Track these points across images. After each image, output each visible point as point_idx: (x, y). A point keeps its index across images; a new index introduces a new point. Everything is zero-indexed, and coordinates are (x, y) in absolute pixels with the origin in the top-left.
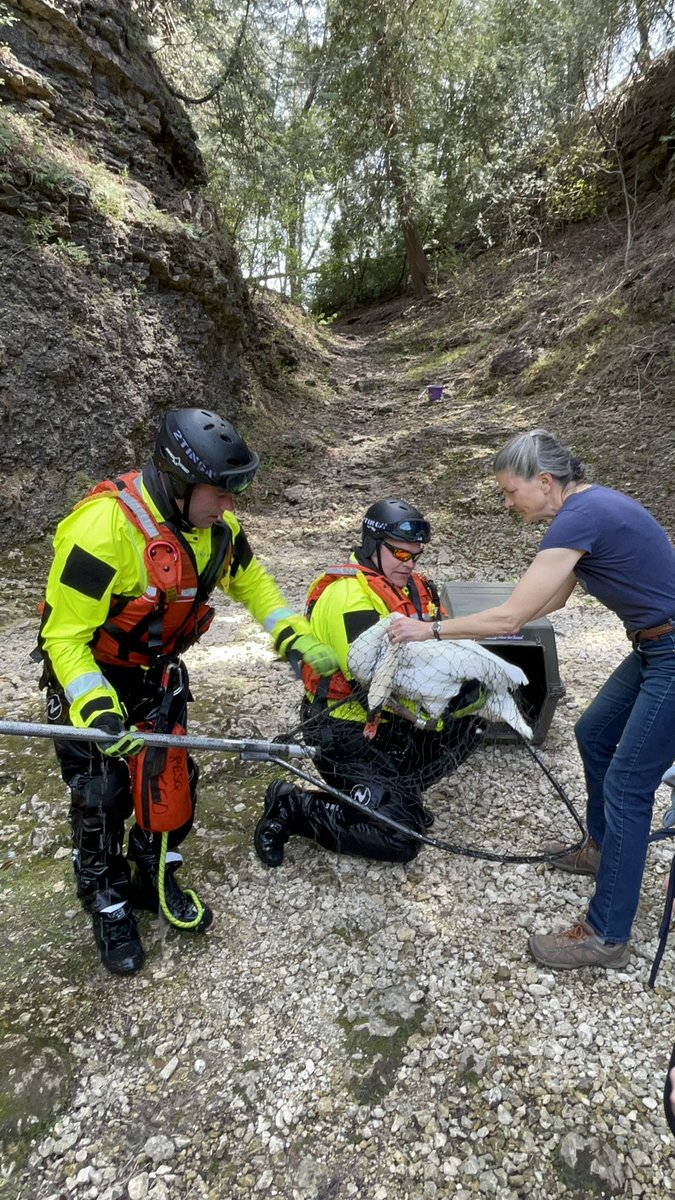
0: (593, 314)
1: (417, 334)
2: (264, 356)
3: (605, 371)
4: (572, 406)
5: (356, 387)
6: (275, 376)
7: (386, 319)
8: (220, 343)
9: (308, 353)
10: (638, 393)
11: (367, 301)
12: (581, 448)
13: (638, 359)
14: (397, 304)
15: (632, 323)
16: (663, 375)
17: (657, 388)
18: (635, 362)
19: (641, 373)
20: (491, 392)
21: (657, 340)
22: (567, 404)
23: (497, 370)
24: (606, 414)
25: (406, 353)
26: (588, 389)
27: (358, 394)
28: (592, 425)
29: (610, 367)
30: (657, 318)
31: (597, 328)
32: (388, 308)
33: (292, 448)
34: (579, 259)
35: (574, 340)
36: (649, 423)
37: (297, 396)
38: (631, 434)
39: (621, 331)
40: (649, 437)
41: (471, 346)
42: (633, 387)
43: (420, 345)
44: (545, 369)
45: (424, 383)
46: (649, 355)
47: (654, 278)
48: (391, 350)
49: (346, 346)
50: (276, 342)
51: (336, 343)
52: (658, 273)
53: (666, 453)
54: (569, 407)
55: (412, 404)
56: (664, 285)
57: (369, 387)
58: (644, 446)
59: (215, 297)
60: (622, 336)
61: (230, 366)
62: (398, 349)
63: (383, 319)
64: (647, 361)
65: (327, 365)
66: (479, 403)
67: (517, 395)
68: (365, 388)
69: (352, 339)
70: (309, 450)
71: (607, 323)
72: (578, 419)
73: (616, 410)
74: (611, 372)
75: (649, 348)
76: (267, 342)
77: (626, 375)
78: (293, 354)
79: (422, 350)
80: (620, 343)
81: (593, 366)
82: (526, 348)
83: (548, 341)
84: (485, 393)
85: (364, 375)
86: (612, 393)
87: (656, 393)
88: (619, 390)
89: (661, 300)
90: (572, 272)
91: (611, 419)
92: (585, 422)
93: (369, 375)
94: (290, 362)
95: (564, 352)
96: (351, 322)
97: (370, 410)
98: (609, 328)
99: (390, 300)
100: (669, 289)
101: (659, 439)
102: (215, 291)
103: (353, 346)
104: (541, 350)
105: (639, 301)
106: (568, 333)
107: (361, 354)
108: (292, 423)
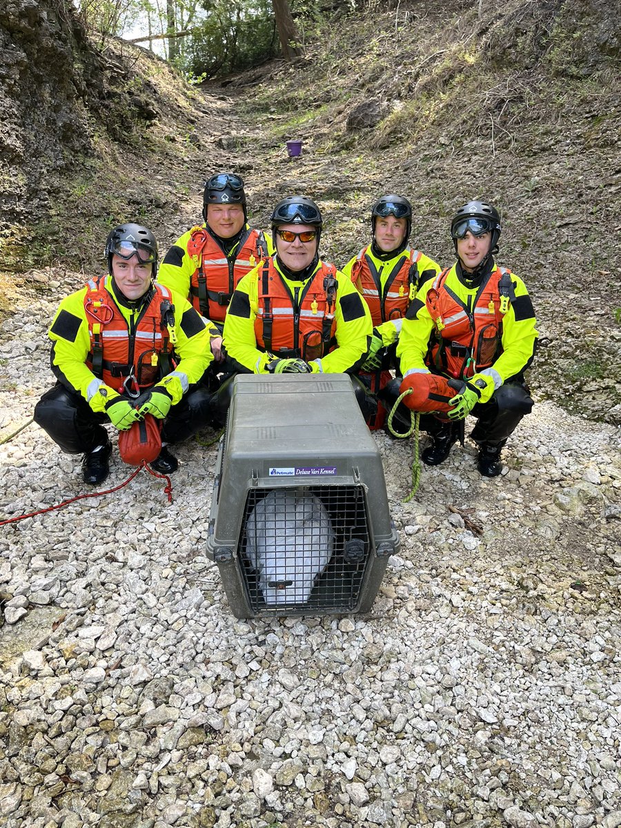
0: (448, 63)
1: (283, 94)
2: (112, 105)
3: (459, 120)
4: (426, 158)
5: (219, 144)
6: (128, 129)
7: (256, 80)
8: (39, 81)
9: (172, 109)
10: (492, 143)
11: (240, 64)
12: (434, 201)
13: (492, 107)
14: (268, 67)
15: (486, 70)
16: (517, 123)
17: (511, 136)
18: (489, 110)
19: (495, 120)
20: (348, 147)
21: (511, 86)
22: (421, 156)
23: (354, 124)
24: (460, 166)
25: (272, 113)
26: (442, 140)
27: (222, 152)
28: (445, 177)
29: (464, 116)
30: (510, 64)
31: (452, 77)
32: (259, 71)
33: (139, 203)
34: (435, 19)
35: (428, 89)
36: (502, 174)
37: (153, 151)
38: (484, 185)
39: (474, 79)
40: (503, 188)
41: (332, 104)
42: (486, 137)
43: (287, 105)
44: (400, 120)
45: (284, 139)
46: (503, 101)
47: (507, 23)
48: (258, 110)
49: (214, 105)
50: (130, 93)
51: (204, 102)
52: (510, 19)
53: (520, 204)
54: (423, 160)
55: (272, 161)
56: (517, 29)
57: (232, 145)
58: (498, 197)
59: (24, 23)
60: (476, 84)
61: (56, 109)
62: (265, 109)
63: (254, 81)
64: (501, 107)
65: (193, 122)
66: (335, 158)
67: (372, 149)
68: (229, 145)
69: (223, 99)
70: (158, 206)
71: (460, 71)
72: (432, 171)
73: (469, 161)
74: (465, 122)
75: (502, 94)
76: (119, 91)
77: (480, 124)
78: (151, 107)
79: (288, 110)
80: (474, 91)
81: (447, 116)
82: (382, 100)
83: (404, 92)
84: (343, 148)
85: (228, 133)
86: (466, 143)
87: (510, 142)
88: (473, 140)
89: (515, 45)
90: (430, 31)
91: (464, 170)
92: (438, 174)
93: (234, 133)
94: (146, 115)
95: (419, 104)
96: (224, 85)
97: (231, 167)
98: (463, 76)
99: (262, 65)
100: (523, 34)
101: (512, 191)
102: (22, 15)
103: (220, 105)
104: (397, 102)
105: (493, 48)
106: (423, 83)
107: (229, 113)
108: (142, 178)
